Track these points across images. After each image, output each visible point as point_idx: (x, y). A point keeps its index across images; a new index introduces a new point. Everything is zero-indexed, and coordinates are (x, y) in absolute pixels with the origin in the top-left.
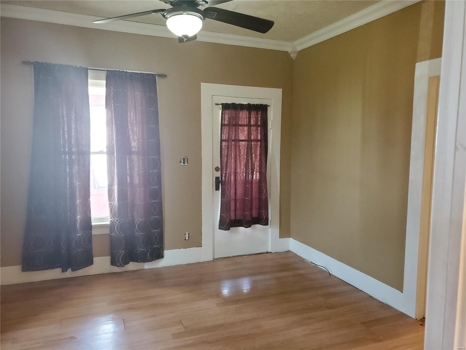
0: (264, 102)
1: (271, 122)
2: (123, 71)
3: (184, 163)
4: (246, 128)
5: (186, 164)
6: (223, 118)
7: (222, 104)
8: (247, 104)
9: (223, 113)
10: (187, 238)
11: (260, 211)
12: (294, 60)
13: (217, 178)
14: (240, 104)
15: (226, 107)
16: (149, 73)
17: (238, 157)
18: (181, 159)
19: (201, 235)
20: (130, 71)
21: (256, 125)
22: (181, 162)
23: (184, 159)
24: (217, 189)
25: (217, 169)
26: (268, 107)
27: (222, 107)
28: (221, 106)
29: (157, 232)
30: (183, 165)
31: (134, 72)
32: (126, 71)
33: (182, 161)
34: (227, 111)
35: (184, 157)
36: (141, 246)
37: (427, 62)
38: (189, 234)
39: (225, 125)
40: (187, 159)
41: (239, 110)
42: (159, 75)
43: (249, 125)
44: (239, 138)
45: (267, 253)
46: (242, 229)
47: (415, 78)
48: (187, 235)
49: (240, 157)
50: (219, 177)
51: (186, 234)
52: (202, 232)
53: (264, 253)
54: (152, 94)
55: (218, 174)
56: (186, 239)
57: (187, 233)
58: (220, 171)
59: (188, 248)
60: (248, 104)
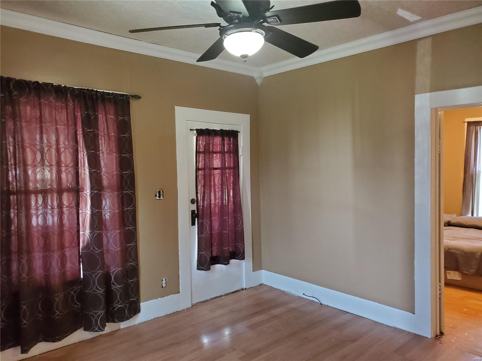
0: (234, 128)
1: (241, 148)
2: (93, 90)
3: (159, 197)
4: (220, 155)
5: (162, 198)
6: (198, 145)
7: (197, 130)
8: (219, 130)
9: (198, 139)
10: (164, 285)
11: (236, 244)
12: (259, 86)
13: (193, 212)
14: (213, 130)
15: (200, 133)
16: (122, 93)
17: (213, 187)
18: (156, 192)
19: (179, 279)
20: (101, 91)
21: (229, 152)
22: (156, 196)
23: (159, 192)
24: (193, 224)
25: (193, 201)
26: (239, 133)
27: (197, 132)
28: (195, 132)
29: (133, 281)
30: (159, 199)
31: (105, 91)
32: (96, 90)
33: (158, 195)
34: (201, 138)
35: (159, 190)
36: (118, 302)
37: (428, 94)
38: (166, 280)
39: (200, 152)
40: (163, 192)
41: (213, 136)
42: (132, 96)
43: (222, 153)
44: (213, 166)
45: (243, 289)
46: (218, 266)
47: (415, 108)
48: (164, 282)
49: (214, 187)
50: (195, 210)
51: (162, 280)
52: (179, 276)
53: (240, 291)
54: (126, 118)
55: (194, 207)
56: (163, 287)
57: (164, 279)
58: (196, 204)
59: (166, 297)
60: (221, 129)
